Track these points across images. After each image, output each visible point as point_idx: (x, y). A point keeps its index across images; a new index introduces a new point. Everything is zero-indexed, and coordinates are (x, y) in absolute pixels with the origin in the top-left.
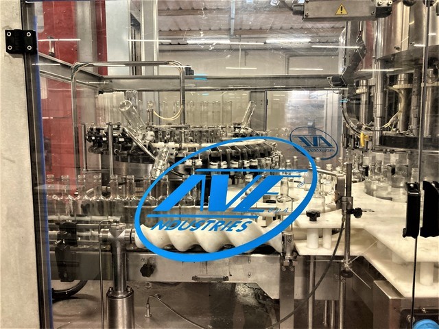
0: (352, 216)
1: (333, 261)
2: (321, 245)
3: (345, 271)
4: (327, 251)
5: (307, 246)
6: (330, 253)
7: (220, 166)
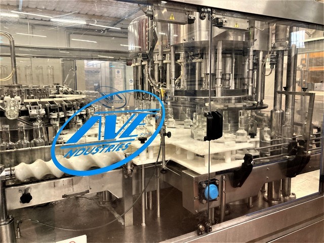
0: (166, 137)
1: (156, 165)
2: (148, 158)
3: (163, 170)
4: (152, 160)
5: (140, 160)
6: (154, 161)
7: (58, 115)
